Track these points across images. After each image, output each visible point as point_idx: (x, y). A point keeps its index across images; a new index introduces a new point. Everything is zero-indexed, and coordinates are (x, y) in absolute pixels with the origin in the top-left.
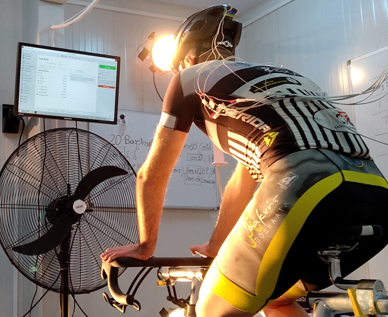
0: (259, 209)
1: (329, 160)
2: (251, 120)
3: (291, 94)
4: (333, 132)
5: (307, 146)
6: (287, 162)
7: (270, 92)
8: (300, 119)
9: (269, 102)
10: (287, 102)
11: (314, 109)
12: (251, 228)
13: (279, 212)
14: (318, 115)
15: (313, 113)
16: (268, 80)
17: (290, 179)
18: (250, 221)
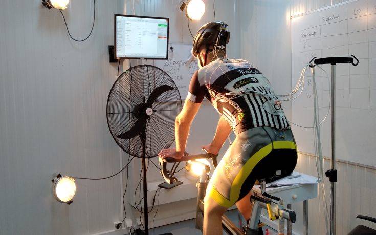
0: (231, 157)
1: (268, 135)
2: (233, 104)
3: (253, 91)
4: (272, 115)
5: (258, 125)
6: (247, 134)
7: (243, 89)
8: (256, 106)
9: (241, 95)
10: (251, 95)
11: (264, 100)
12: (228, 167)
13: (241, 163)
14: (266, 104)
15: (263, 103)
16: (242, 80)
17: (247, 145)
18: (227, 163)
